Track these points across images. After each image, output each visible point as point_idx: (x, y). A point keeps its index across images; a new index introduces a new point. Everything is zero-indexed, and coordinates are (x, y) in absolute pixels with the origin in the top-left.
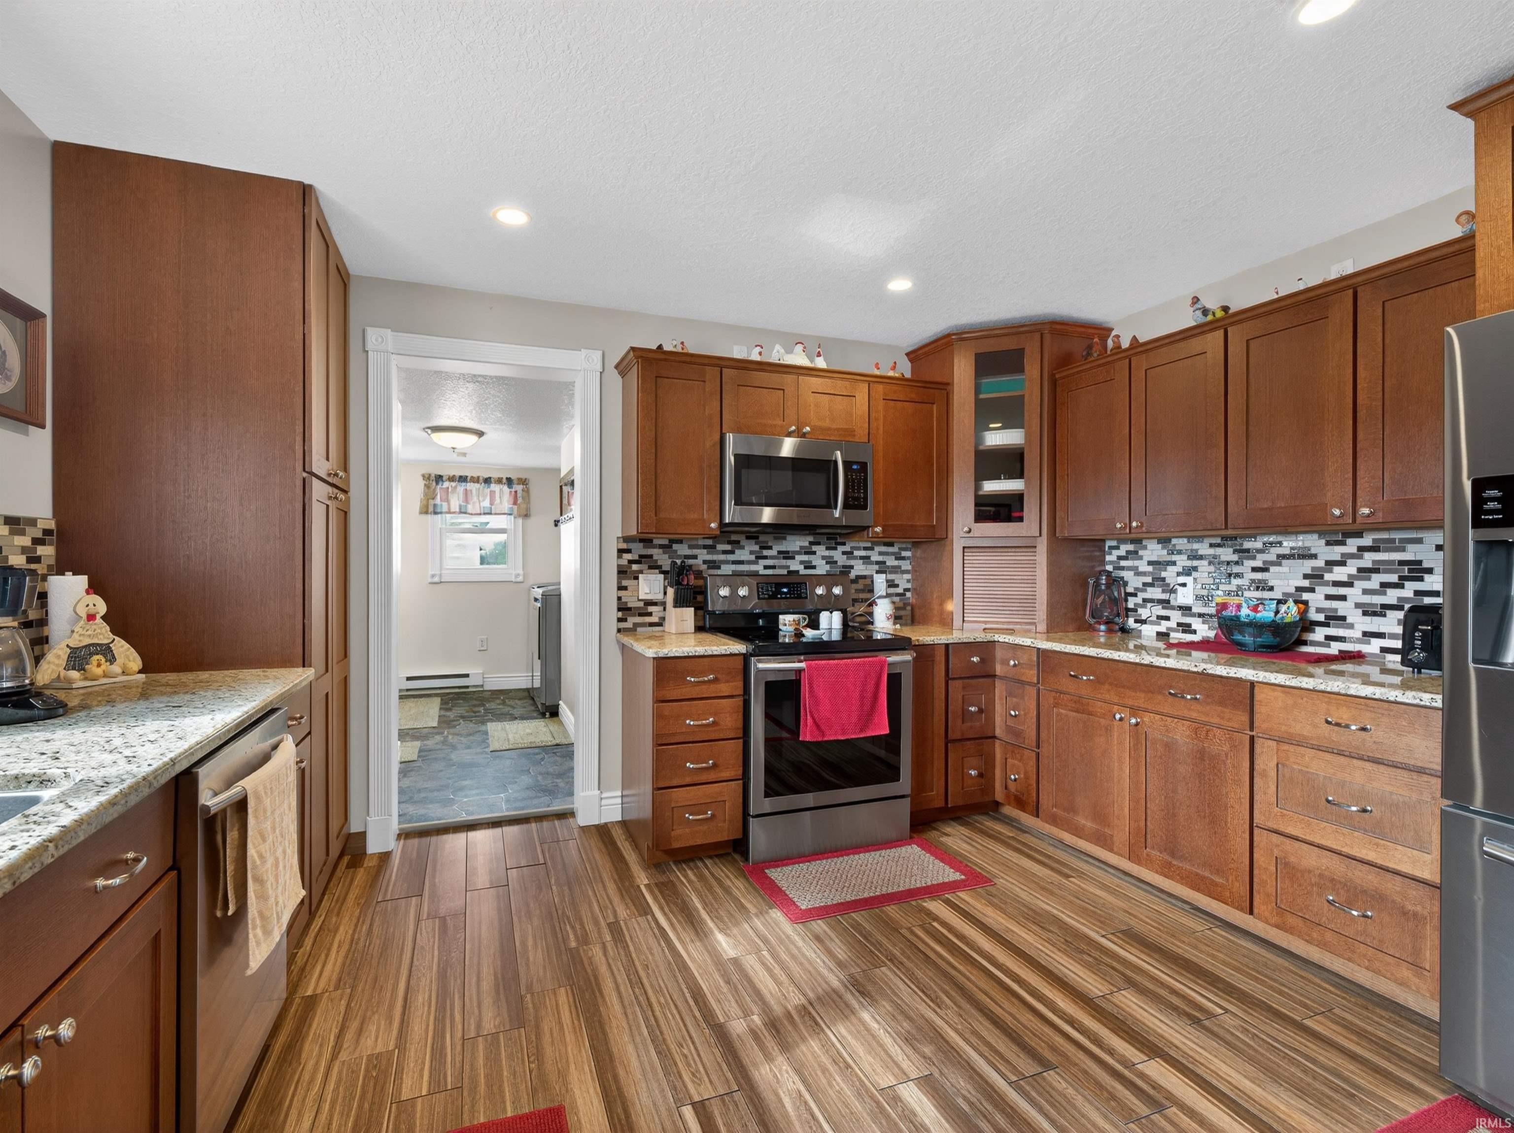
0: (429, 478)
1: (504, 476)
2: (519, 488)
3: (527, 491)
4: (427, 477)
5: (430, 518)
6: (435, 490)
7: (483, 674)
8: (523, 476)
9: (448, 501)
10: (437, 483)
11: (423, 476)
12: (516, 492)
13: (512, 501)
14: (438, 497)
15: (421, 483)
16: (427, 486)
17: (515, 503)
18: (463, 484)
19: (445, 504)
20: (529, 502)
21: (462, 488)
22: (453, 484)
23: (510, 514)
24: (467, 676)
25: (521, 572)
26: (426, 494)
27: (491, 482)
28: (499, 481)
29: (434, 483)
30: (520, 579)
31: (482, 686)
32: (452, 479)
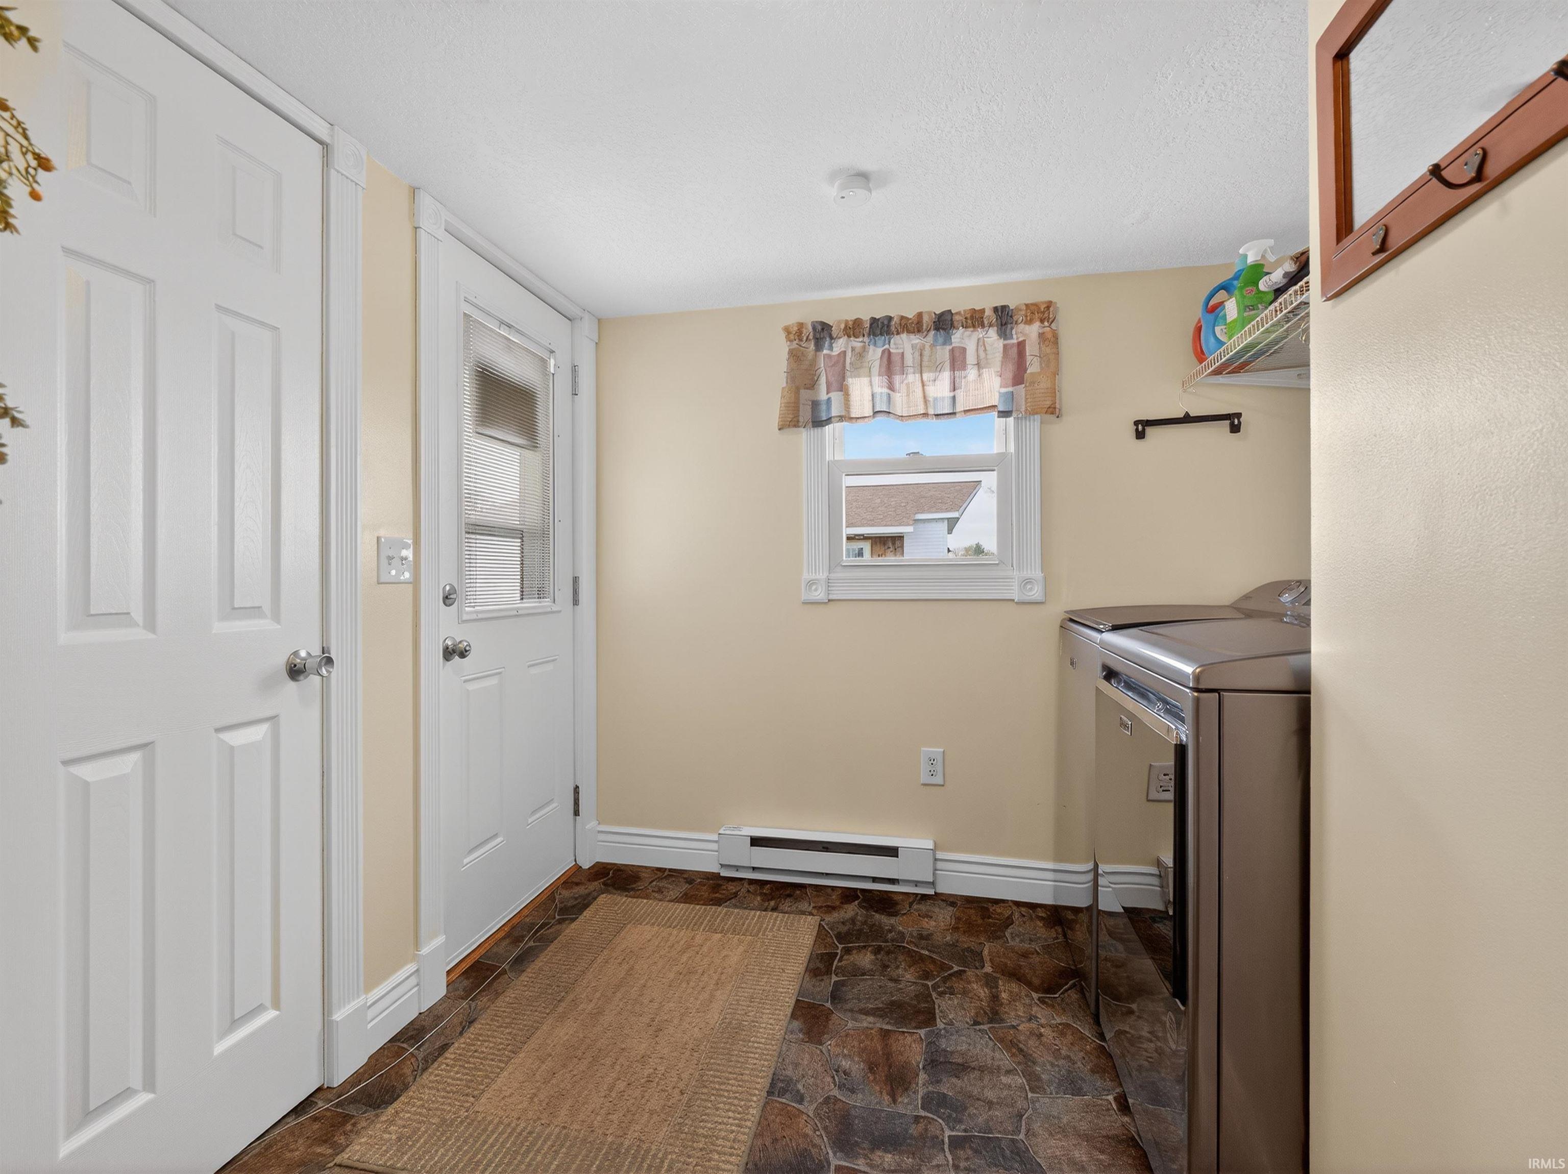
0: (799, 333)
1: (987, 304)
2: (1030, 332)
3: (1051, 341)
4: (795, 333)
5: (804, 436)
6: (814, 362)
7: (934, 851)
8: (1039, 297)
9: (843, 388)
10: (819, 347)
11: (787, 330)
12: (1021, 345)
13: (1009, 375)
14: (823, 380)
15: (782, 348)
16: (795, 356)
17: (1019, 378)
18: (880, 340)
19: (836, 397)
20: (1056, 373)
21: (879, 351)
22: (857, 343)
23: (1005, 414)
24: (892, 852)
25: (1037, 574)
26: (792, 376)
27: (952, 326)
28: (975, 320)
29: (812, 346)
30: (1036, 593)
31: (933, 884)
32: (853, 329)
